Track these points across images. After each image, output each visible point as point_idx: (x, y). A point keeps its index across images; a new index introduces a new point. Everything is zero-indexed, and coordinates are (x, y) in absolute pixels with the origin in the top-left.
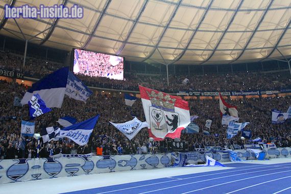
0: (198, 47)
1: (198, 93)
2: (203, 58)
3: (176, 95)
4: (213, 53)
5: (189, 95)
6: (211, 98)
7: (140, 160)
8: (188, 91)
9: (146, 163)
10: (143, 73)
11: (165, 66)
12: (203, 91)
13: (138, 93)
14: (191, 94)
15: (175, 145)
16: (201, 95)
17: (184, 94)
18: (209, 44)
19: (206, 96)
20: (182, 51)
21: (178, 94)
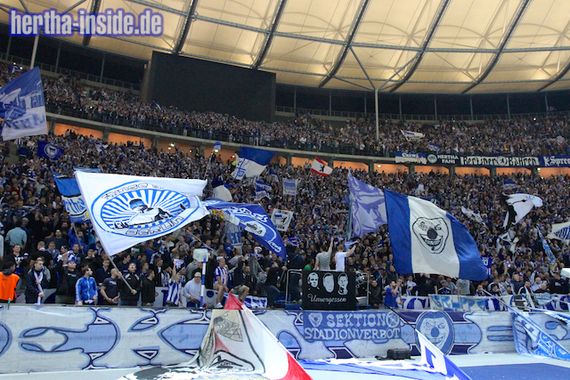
0: (453, 44)
1: (452, 159)
2: (470, 76)
3: (394, 163)
4: (495, 61)
5: (429, 164)
6: (486, 172)
7: (132, 329)
8: (425, 153)
9: (159, 343)
10: (323, 114)
11: (372, 94)
12: (465, 155)
13: (296, 155)
14: (433, 161)
15: (314, 284)
16: (458, 164)
17: (415, 160)
18: (486, 37)
19: (473, 166)
20: (414, 54)
21: (398, 159)
